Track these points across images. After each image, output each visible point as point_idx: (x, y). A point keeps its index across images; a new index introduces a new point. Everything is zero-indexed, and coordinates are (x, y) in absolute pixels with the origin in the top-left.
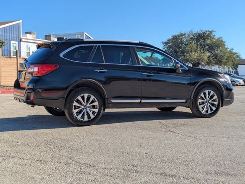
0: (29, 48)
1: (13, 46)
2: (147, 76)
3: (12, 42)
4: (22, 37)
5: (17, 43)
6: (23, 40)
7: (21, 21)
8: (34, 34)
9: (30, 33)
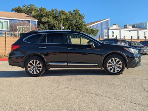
0: (114, 33)
1: (105, 32)
2: (71, 50)
3: (104, 30)
4: (109, 27)
5: (107, 30)
6: (110, 29)
7: (109, 19)
8: (117, 25)
9: (115, 25)
